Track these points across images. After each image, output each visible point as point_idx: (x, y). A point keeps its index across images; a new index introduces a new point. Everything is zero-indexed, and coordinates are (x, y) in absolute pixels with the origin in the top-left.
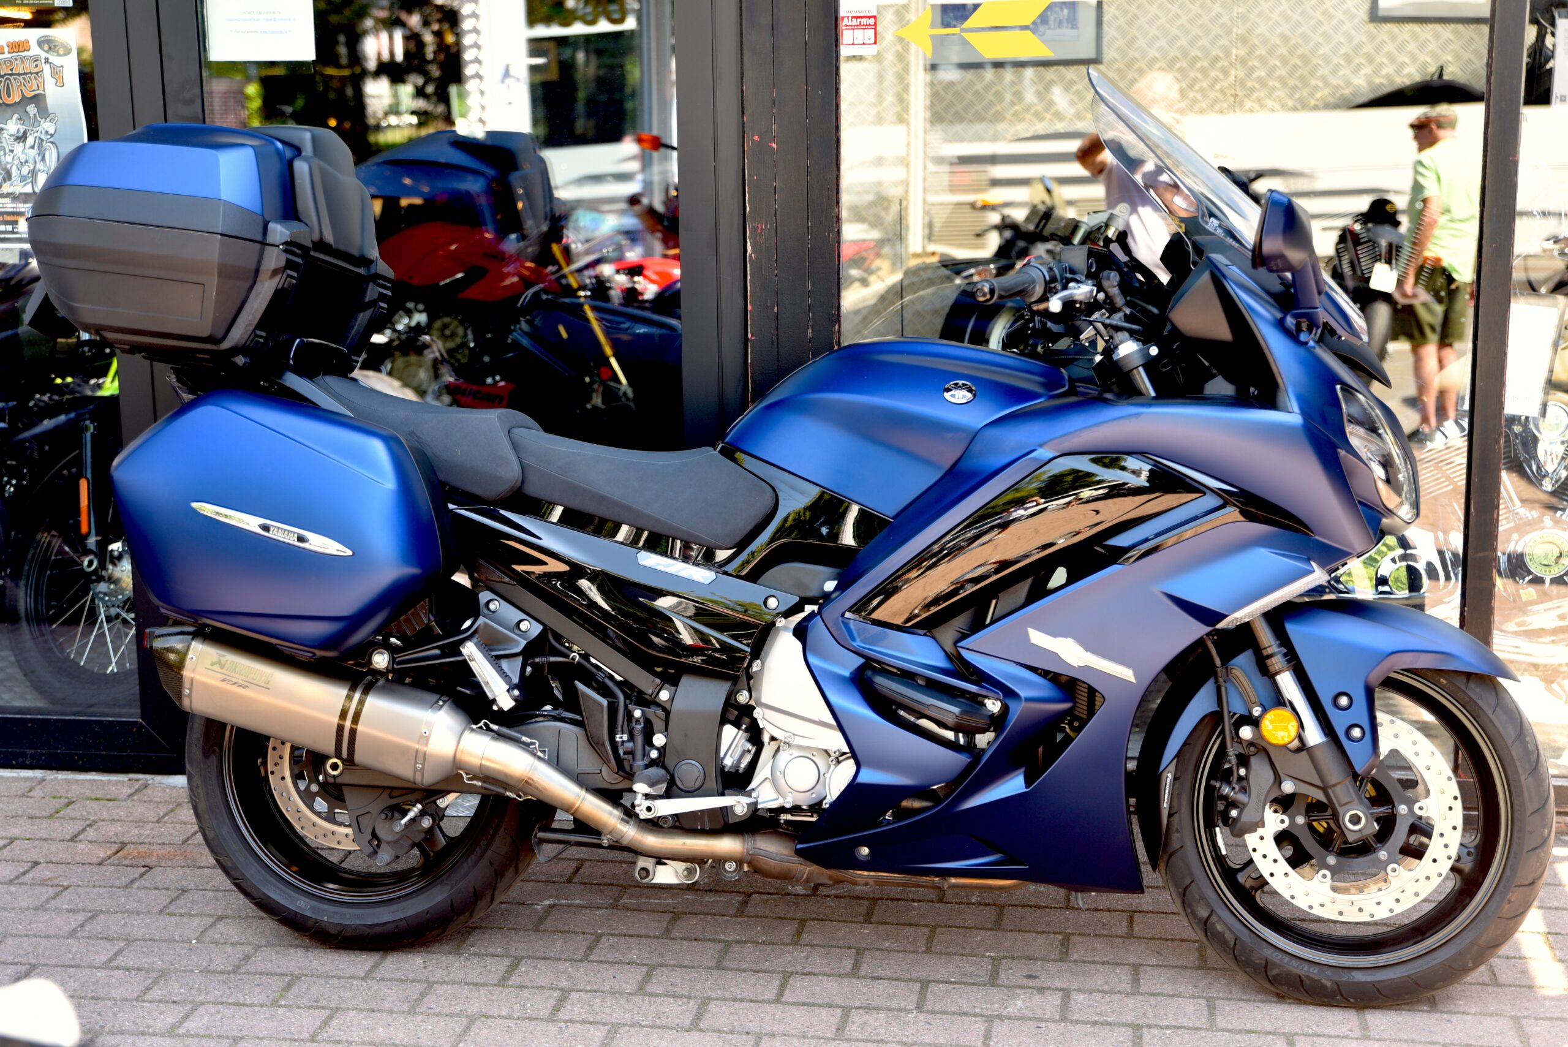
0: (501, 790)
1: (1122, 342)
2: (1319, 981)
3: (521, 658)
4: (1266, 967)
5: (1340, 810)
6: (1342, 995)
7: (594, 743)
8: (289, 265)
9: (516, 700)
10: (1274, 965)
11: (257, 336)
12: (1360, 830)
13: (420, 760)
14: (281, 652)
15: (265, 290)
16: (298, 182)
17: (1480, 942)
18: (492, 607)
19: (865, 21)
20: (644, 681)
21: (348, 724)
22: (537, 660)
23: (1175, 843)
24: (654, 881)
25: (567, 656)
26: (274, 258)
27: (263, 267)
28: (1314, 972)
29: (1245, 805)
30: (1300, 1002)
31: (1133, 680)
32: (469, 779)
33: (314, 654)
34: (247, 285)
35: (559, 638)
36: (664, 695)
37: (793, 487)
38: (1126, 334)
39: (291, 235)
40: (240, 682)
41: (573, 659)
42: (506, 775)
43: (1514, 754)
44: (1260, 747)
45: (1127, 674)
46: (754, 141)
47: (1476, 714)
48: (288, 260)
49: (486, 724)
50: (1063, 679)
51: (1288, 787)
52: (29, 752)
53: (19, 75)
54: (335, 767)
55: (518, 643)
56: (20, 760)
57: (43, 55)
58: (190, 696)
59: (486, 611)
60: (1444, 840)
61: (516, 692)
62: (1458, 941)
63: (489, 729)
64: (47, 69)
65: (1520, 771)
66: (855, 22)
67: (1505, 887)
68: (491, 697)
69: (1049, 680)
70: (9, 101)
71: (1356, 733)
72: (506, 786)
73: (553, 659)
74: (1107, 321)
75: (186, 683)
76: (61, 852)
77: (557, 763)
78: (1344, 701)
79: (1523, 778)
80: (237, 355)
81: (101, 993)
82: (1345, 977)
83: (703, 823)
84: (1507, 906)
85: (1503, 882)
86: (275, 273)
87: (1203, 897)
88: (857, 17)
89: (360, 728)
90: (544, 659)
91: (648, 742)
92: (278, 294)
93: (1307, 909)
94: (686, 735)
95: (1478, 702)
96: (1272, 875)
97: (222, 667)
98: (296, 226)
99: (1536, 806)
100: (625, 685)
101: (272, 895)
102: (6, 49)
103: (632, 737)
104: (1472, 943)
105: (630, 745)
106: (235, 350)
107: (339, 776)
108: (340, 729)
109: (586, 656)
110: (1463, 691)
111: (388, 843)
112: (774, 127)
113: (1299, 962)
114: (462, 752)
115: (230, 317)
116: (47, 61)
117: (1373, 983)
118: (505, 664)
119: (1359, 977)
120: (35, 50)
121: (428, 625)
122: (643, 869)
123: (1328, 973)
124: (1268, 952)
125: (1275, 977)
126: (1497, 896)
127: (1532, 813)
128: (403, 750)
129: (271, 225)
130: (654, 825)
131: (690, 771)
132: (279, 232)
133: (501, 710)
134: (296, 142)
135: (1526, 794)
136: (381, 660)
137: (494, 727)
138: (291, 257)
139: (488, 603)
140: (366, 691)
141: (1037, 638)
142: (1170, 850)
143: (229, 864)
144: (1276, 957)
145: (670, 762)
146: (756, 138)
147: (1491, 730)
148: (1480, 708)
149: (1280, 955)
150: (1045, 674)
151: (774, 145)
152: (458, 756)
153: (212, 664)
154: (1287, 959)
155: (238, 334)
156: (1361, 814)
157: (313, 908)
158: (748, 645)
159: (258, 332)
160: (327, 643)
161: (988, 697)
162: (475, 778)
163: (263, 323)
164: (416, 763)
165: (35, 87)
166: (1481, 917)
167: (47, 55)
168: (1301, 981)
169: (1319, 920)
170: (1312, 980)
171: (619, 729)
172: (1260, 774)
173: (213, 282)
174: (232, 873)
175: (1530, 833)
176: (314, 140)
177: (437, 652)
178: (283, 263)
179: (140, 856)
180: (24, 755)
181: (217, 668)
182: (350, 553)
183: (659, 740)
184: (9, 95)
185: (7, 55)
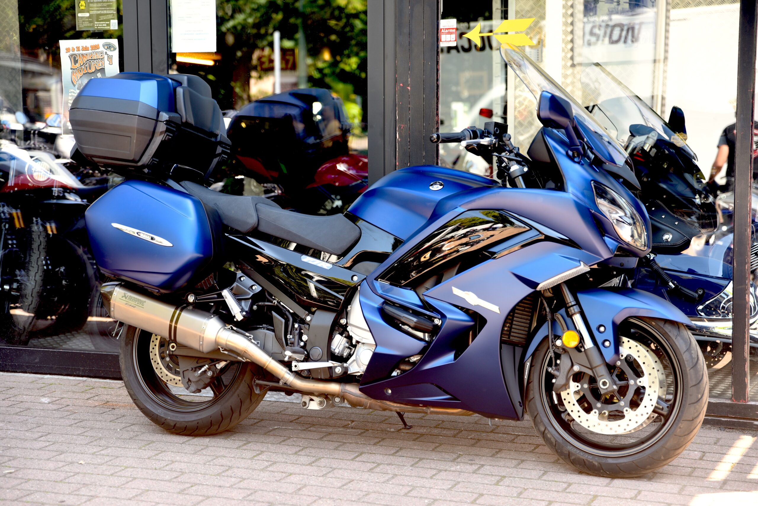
0: (236, 356)
1: (512, 165)
2: (592, 462)
3: (250, 300)
4: (569, 455)
5: (598, 379)
6: (603, 470)
7: (278, 339)
8: (167, 130)
9: (244, 316)
10: (573, 454)
11: (153, 160)
12: (606, 389)
13: (201, 340)
14: (147, 290)
15: (158, 140)
16: (178, 96)
17: (666, 447)
18: (242, 279)
19: (451, 30)
20: (301, 312)
21: (173, 324)
22: (260, 303)
23: (531, 396)
24: (308, 408)
25: (272, 302)
26: (162, 127)
27: (157, 131)
28: (590, 458)
29: (558, 376)
30: (588, 474)
31: (499, 312)
32: (223, 351)
33: (159, 291)
34: (149, 138)
35: (271, 295)
36: (308, 318)
37: (367, 228)
38: (515, 162)
39: (169, 117)
40: (133, 305)
41: (274, 303)
42: (236, 348)
43: (684, 358)
44: (565, 350)
45: (495, 309)
46: (400, 86)
47: (668, 338)
48: (167, 128)
49: (232, 327)
50: (471, 312)
51: (576, 368)
52: (81, 368)
53: (95, 60)
54: (173, 347)
55: (249, 294)
56: (77, 372)
57: (105, 51)
58: (113, 311)
59: (239, 281)
60: (650, 397)
61: (244, 313)
62: (656, 445)
63: (232, 329)
64: (106, 57)
65: (687, 366)
66: (447, 31)
67: (678, 421)
68: (233, 314)
69: (464, 312)
70: (90, 71)
71: (607, 344)
72: (238, 354)
73: (267, 303)
74: (508, 157)
75: (112, 306)
76: (80, 402)
77: (263, 348)
78: (602, 329)
79: (688, 369)
80: (145, 168)
81: (72, 442)
82: (604, 461)
83: (321, 376)
84: (679, 430)
85: (678, 418)
86: (161, 133)
87: (542, 421)
88: (448, 29)
89: (178, 326)
90: (263, 303)
91: (300, 339)
92: (162, 142)
93: (587, 428)
94: (316, 336)
95: (669, 334)
96: (572, 411)
97: (126, 298)
98: (173, 115)
99: (694, 383)
100: (294, 315)
101: (148, 407)
102: (90, 48)
103: (294, 337)
104: (663, 447)
105: (293, 340)
106: (143, 166)
107: (175, 351)
108: (170, 326)
109: (279, 303)
110: (662, 328)
111: (194, 382)
112: (409, 79)
113: (584, 453)
114: (219, 338)
115: (142, 151)
116: (106, 53)
117: (616, 464)
118: (243, 303)
119: (610, 461)
120: (101, 49)
121: (213, 285)
122: (304, 402)
123: (597, 458)
124: (570, 448)
125: (573, 460)
126: (674, 425)
127: (692, 386)
128: (194, 335)
129: (161, 113)
130: (299, 374)
131: (317, 351)
132: (164, 116)
133: (237, 321)
134: (180, 80)
135: (689, 376)
136: (191, 299)
137: (235, 328)
138: (169, 127)
139: (240, 278)
140: (181, 310)
141: (456, 291)
142: (529, 399)
143: (132, 393)
144: (573, 450)
145: (308, 348)
146: (401, 85)
147: (675, 347)
148: (670, 336)
149: (575, 450)
150: (462, 309)
151: (409, 88)
152: (217, 339)
153: (122, 297)
154: (578, 451)
155: (146, 159)
156: (607, 381)
157: (165, 414)
158: (343, 295)
159: (154, 159)
160: (163, 285)
161: (436, 318)
162: (225, 350)
163: (155, 155)
164: (200, 341)
165: (101, 65)
166: (667, 435)
167: (106, 51)
168: (585, 462)
169: (592, 433)
170: (589, 461)
171: (289, 333)
172: (564, 362)
173: (135, 136)
174: (133, 397)
175: (691, 395)
176: (189, 80)
177: (216, 296)
178: (165, 129)
179: (113, 405)
180: (79, 370)
181: (124, 298)
182: (171, 245)
183: (305, 338)
184: (90, 69)
185: (90, 51)
